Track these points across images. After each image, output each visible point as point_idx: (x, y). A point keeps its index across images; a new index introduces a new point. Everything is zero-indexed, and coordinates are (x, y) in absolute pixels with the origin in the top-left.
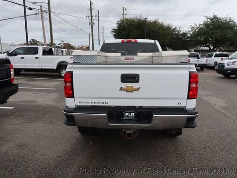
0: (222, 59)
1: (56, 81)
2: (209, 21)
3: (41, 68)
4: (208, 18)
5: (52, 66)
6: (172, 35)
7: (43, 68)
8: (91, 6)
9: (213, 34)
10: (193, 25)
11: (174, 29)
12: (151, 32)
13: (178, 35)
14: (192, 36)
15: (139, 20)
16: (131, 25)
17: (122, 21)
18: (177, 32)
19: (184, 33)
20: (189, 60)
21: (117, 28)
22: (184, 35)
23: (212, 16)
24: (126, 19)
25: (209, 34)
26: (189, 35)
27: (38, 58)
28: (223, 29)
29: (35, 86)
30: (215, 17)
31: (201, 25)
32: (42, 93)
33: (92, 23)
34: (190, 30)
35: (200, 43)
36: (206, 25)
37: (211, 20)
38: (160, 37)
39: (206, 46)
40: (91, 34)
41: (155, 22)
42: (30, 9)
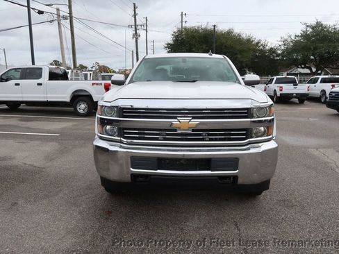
0: (333, 86)
1: (68, 121)
2: (310, 30)
3: (46, 100)
4: (308, 26)
5: (63, 98)
6: (255, 51)
7: (49, 100)
8: (135, 11)
9: (315, 49)
10: (286, 37)
11: (258, 43)
12: (223, 47)
13: (263, 52)
14: (283, 53)
15: (205, 30)
16: (194, 37)
17: (180, 32)
18: (261, 47)
19: (271, 48)
20: (282, 87)
21: (172, 42)
22: (272, 51)
23: (313, 23)
24: (185, 29)
25: (310, 49)
26: (279, 52)
27: (41, 84)
28: (330, 41)
29: (29, 129)
30: (319, 24)
31: (298, 36)
32: (32, 143)
33: (136, 36)
34: (280, 43)
35: (296, 63)
36: (305, 36)
37: (313, 28)
38: (236, 54)
39: (305, 67)
40: (135, 52)
41: (229, 33)
42: (40, 12)
